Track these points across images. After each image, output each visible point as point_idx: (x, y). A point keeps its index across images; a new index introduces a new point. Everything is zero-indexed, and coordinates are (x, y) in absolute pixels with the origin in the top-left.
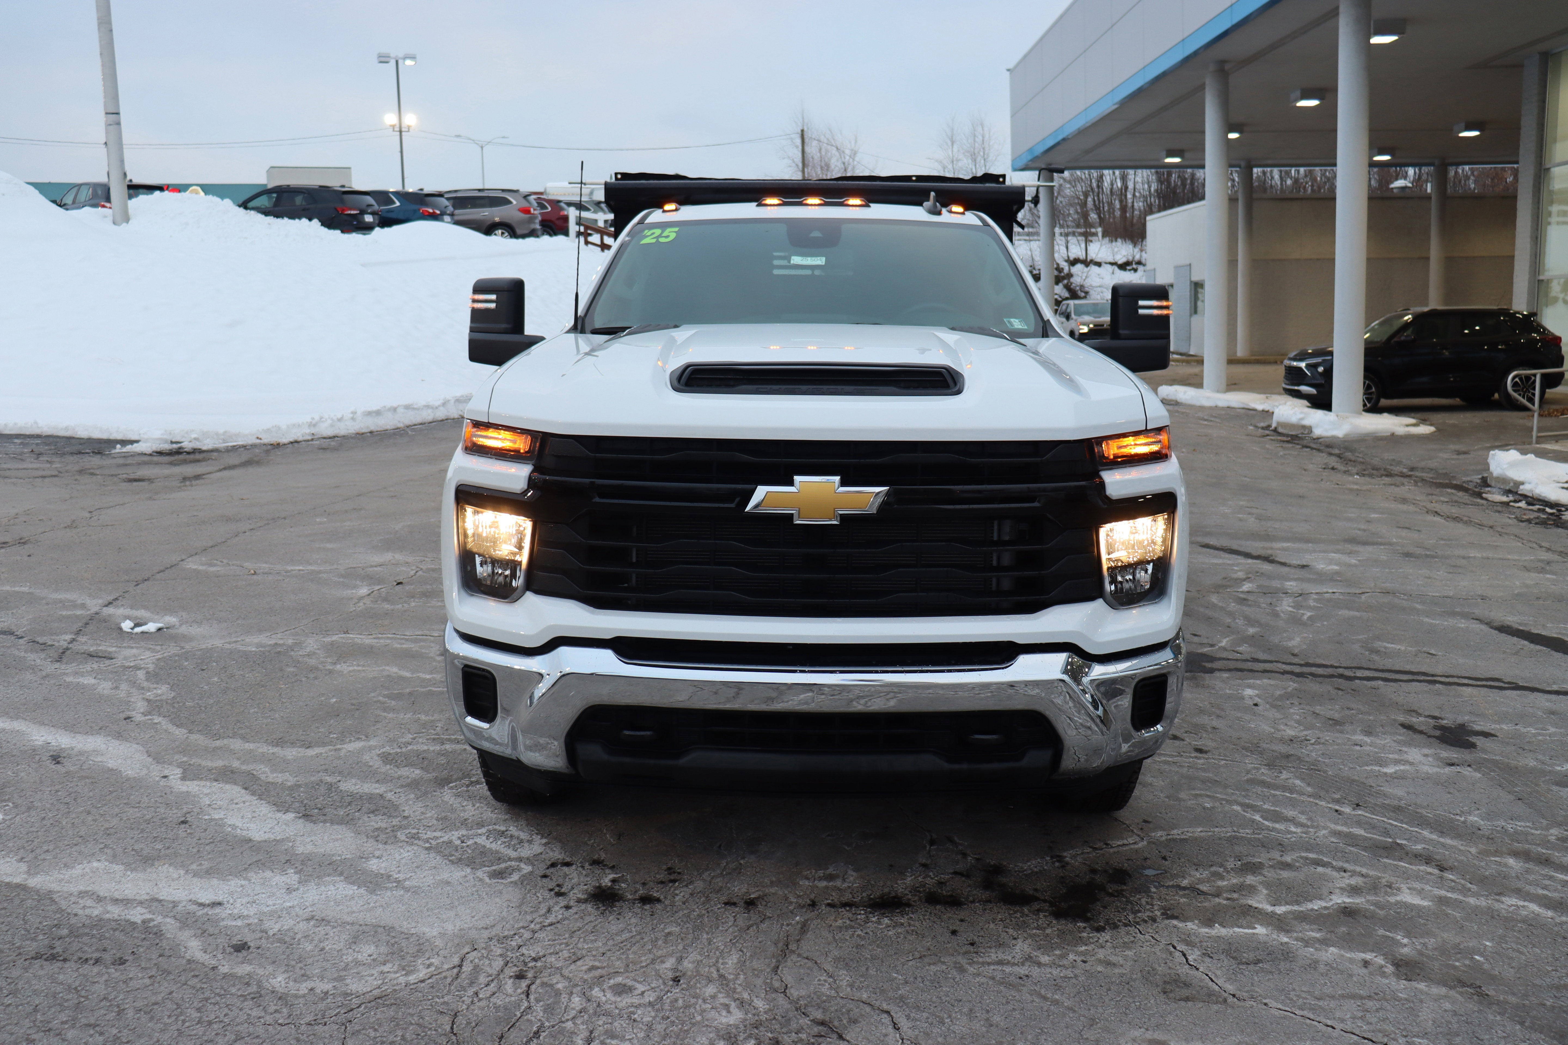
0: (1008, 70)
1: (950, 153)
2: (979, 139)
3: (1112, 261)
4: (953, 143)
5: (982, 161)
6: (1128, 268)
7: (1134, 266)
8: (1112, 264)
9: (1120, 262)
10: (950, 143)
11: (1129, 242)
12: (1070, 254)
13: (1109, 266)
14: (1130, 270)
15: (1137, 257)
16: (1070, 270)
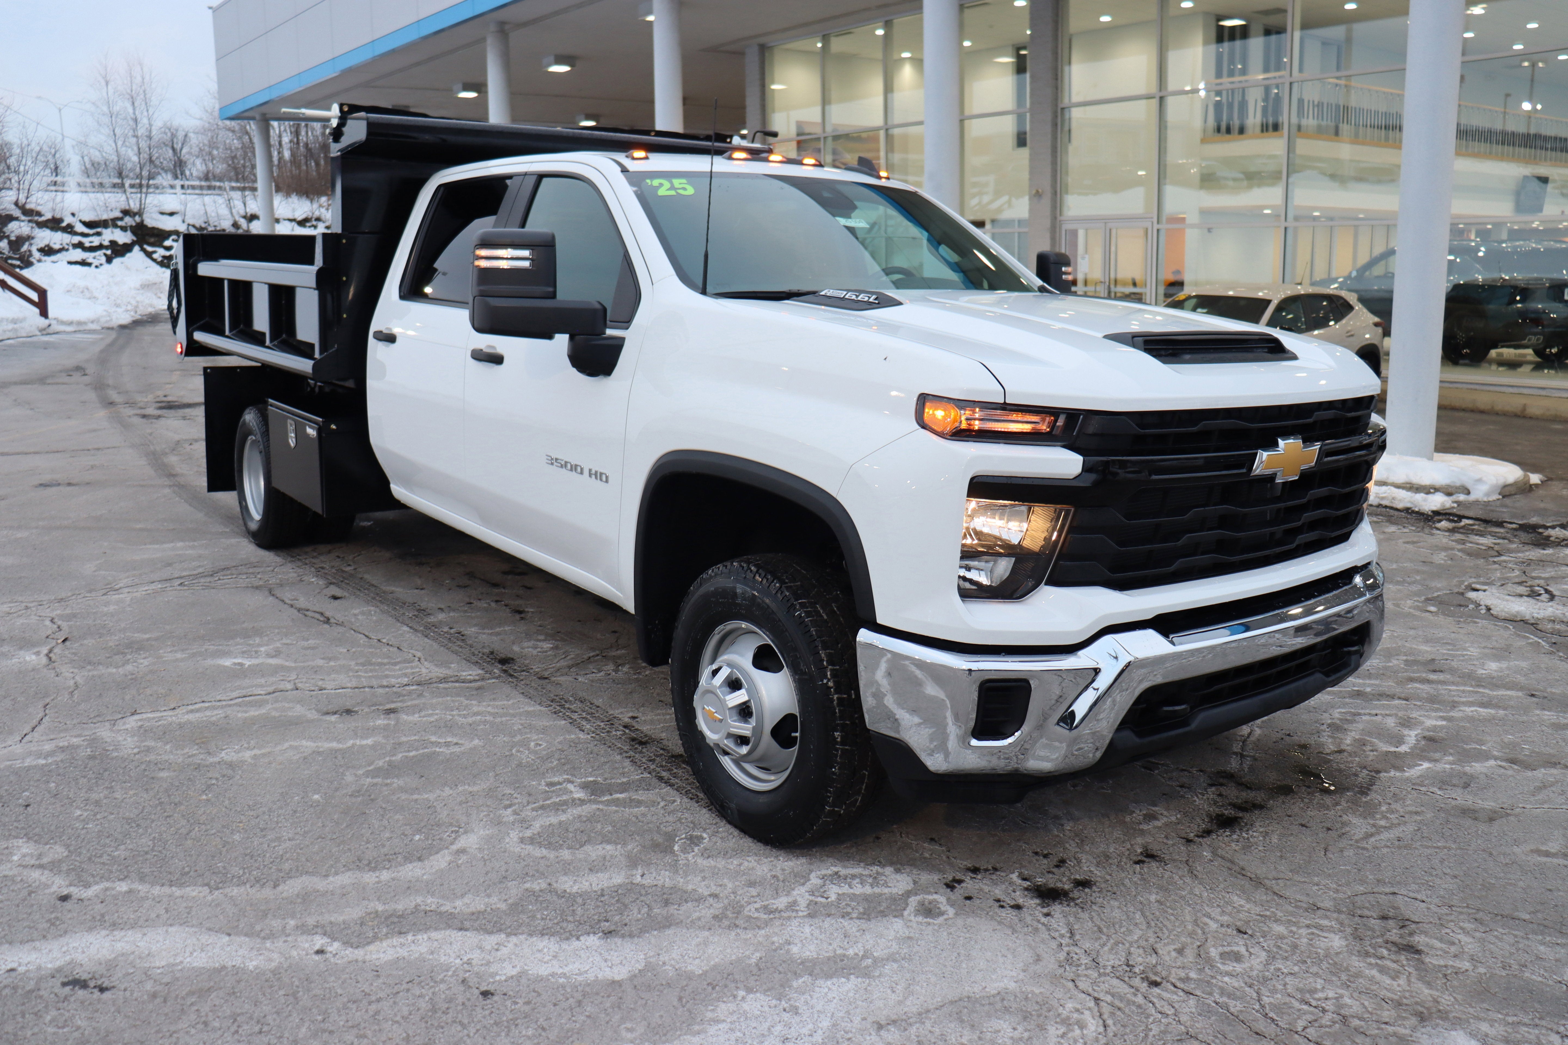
0: (210, 8)
1: (105, 94)
2: (138, 79)
3: (291, 217)
4: (107, 83)
5: (143, 106)
6: (308, 224)
7: (314, 223)
8: (291, 220)
9: (299, 219)
10: (103, 83)
11: (304, 198)
12: (248, 210)
13: (287, 222)
14: (310, 227)
15: (317, 214)
16: (248, 227)
